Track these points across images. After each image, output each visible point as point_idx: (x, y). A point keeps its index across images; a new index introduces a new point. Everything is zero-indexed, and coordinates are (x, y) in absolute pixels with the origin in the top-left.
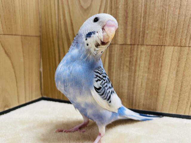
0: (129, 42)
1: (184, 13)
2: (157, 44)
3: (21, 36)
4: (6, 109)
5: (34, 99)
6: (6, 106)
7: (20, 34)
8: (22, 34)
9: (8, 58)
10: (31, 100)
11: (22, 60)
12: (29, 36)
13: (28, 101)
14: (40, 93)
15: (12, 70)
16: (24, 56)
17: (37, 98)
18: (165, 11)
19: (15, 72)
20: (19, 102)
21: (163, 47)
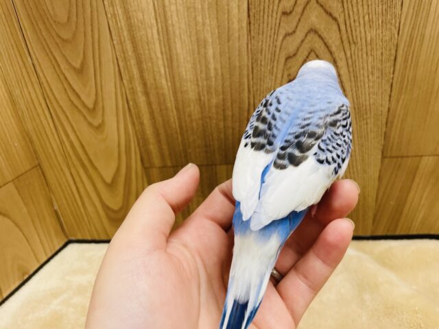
0: (169, 164)
1: (230, 125)
2: (205, 163)
3: (13, 180)
4: (26, 277)
5: (57, 248)
6: (24, 275)
7: (11, 179)
8: (14, 178)
9: (6, 219)
10: (53, 252)
11: (25, 210)
12: (23, 174)
13: (50, 255)
14: (64, 237)
15: (17, 230)
16: (26, 205)
17: (61, 245)
18: (205, 124)
19: (21, 230)
20: (38, 261)
21: (214, 167)
